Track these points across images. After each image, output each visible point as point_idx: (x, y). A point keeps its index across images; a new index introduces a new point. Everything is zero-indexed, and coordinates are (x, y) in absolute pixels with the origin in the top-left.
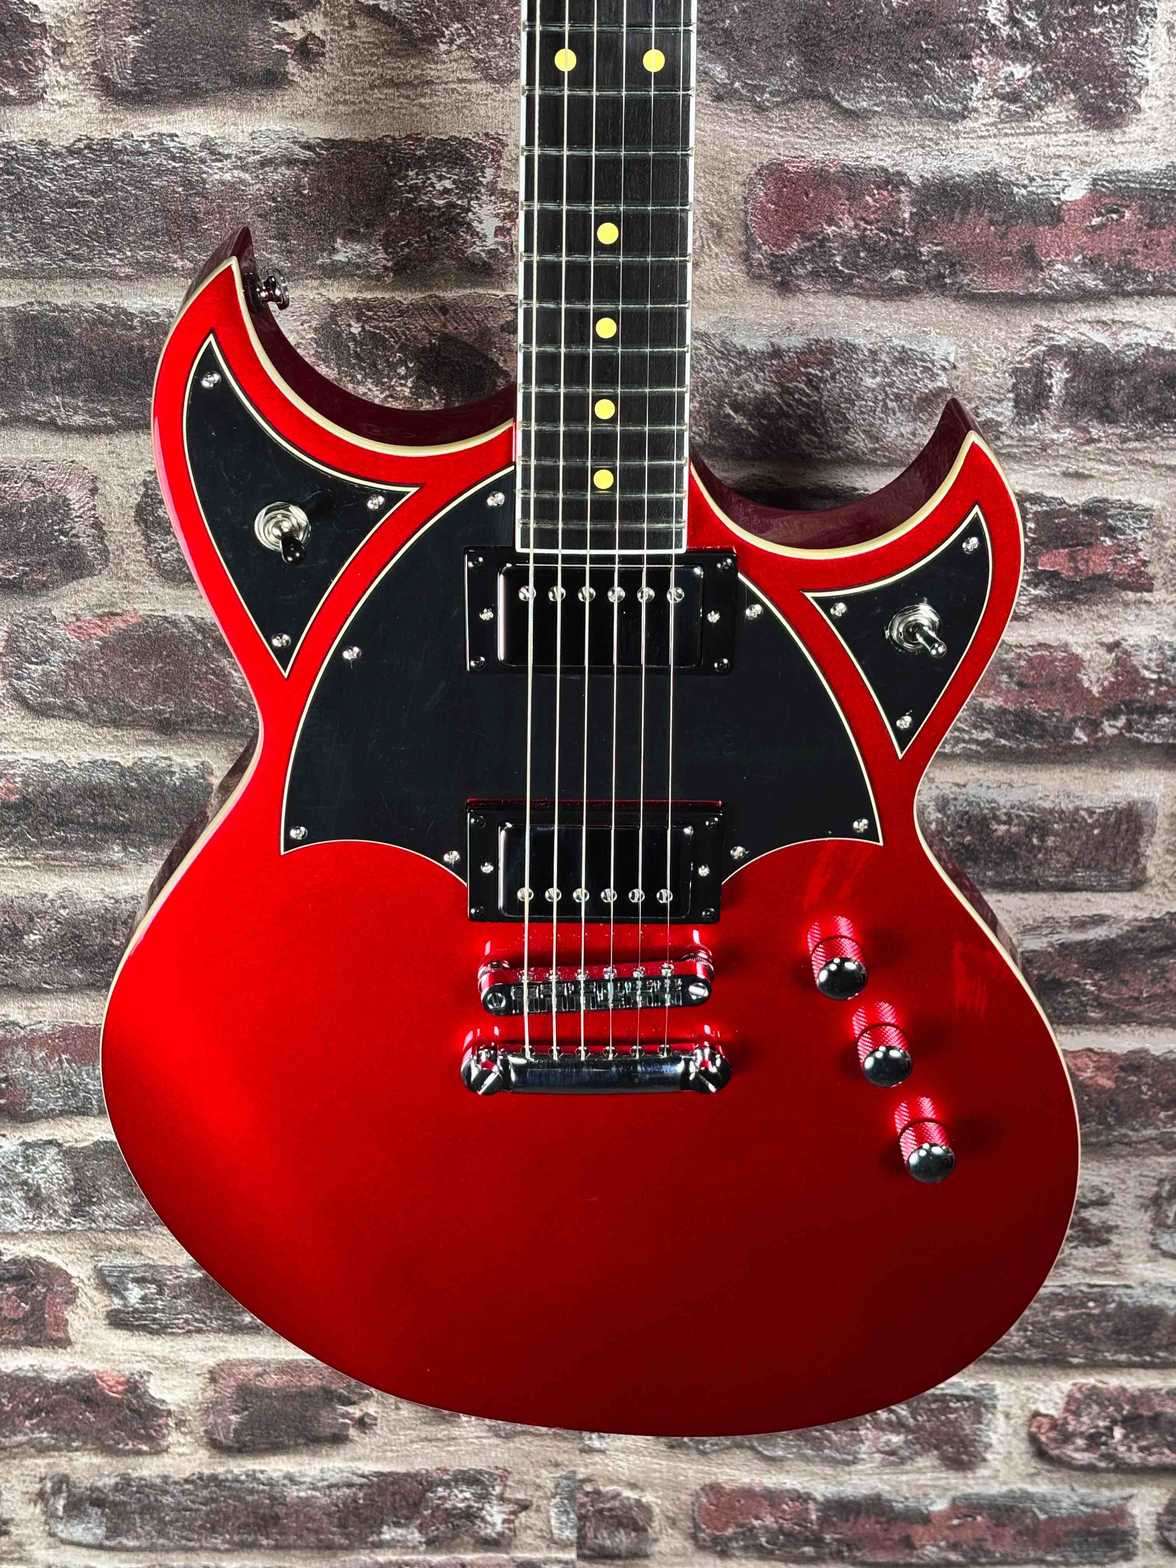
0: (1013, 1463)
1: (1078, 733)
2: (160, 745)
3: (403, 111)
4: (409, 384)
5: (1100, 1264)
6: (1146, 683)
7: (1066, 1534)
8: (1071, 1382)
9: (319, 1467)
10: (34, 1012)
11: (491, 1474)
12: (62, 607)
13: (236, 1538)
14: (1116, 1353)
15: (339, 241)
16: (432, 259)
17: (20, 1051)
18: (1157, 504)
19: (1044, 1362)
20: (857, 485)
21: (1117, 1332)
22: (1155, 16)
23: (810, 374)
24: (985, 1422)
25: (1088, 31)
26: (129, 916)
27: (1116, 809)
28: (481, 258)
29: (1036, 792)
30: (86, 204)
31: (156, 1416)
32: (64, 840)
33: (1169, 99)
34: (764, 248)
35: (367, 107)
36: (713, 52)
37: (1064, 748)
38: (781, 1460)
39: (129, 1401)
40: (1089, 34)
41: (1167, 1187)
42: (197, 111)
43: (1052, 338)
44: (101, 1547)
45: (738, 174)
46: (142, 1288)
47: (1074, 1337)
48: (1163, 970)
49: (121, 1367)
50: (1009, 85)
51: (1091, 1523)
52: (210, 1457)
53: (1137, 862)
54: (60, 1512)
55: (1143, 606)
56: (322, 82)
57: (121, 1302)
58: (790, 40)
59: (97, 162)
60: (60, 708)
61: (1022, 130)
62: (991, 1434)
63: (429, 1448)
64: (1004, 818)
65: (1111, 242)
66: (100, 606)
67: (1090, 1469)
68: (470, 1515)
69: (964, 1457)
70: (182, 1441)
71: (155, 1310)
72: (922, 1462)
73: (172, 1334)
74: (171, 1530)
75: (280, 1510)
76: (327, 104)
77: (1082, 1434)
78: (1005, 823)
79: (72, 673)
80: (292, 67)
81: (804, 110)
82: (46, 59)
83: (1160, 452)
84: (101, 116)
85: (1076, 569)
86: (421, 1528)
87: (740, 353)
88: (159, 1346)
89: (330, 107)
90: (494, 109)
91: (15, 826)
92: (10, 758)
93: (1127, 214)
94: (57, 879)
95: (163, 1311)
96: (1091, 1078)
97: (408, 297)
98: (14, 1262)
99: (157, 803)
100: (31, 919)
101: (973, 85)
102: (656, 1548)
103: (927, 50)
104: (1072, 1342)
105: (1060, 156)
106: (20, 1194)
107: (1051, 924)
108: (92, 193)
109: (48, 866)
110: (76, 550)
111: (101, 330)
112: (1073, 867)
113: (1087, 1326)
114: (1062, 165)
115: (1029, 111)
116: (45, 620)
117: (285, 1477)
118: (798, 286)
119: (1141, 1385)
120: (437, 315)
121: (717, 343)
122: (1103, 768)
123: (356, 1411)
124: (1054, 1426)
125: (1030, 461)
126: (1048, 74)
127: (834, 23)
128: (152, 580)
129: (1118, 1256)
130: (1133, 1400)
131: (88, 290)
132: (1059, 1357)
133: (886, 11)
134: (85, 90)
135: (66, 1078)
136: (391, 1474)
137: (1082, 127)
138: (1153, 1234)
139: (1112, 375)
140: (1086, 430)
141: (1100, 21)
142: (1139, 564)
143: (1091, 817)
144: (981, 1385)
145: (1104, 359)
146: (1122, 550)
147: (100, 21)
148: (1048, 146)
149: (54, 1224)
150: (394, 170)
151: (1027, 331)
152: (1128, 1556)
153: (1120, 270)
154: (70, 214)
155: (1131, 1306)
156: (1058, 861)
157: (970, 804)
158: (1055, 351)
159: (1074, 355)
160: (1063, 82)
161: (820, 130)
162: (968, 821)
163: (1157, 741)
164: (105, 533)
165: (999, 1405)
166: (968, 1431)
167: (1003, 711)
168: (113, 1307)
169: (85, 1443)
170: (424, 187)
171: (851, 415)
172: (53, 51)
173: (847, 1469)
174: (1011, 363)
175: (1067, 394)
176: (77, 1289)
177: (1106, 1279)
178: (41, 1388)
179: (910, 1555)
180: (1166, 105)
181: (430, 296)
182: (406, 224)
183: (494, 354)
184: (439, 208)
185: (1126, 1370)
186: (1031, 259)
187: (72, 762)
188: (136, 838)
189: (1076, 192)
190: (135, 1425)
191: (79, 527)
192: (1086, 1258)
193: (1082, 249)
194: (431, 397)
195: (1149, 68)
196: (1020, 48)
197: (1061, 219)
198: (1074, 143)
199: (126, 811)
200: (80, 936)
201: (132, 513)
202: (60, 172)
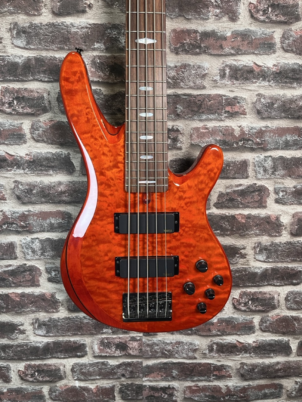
0: (230, 310)
1: (235, 145)
2: (60, 149)
3: (107, 18)
4: (108, 73)
5: (245, 263)
6: (246, 134)
7: (241, 327)
8: (240, 290)
10: (35, 208)
12: (42, 119)
13: (73, 333)
14: (249, 283)
15: (95, 43)
16: (113, 47)
17: (31, 217)
18: (247, 97)
19: (235, 286)
21: (249, 278)
23: (182, 70)
26: (54, 186)
27: (242, 161)
28: (121, 47)
30: (49, 35)
31: (57, 303)
32: (41, 170)
34: (173, 46)
35: (101, 17)
37: (232, 148)
39: (52, 299)
40: (230, 4)
41: (257, 245)
42: (70, 17)
43: (226, 63)
44: (45, 336)
45: (168, 32)
46: (55, 272)
48: (253, 196)
49: (50, 291)
50: (216, 13)
51: (246, 325)
52: (68, 313)
53: (247, 172)
54: (36, 328)
55: (245, 118)
56: (93, 12)
57: (51, 276)
58: (177, 6)
59: (51, 27)
60: (41, 140)
61: (219, 22)
65: (236, 44)
66: (49, 119)
67: (245, 311)
70: (62, 309)
71: (57, 277)
73: (61, 283)
74: (60, 331)
75: (82, 325)
77: (243, 303)
79: (44, 133)
80: (87, 9)
81: (180, 19)
82: (42, 7)
83: (247, 87)
84: (52, 18)
85: (232, 110)
86: (111, 329)
87: (169, 67)
88: (58, 286)
89: (94, 17)
90: (124, 18)
91: (32, 166)
92: (31, 151)
93: (238, 39)
94: (39, 178)
96: (241, 220)
97: (108, 55)
98: (29, 266)
99: (59, 161)
100: (34, 187)
101: (209, 13)
103: (201, 7)
104: (240, 281)
105: (226, 27)
106: (30, 250)
107: (231, 186)
108: (50, 33)
109: (38, 175)
110: (45, 107)
111: (51, 61)
112: (235, 173)
113: (243, 277)
114: (226, 29)
115: (220, 18)
116: (39, 122)
117: (83, 317)
118: (179, 53)
119: (254, 291)
120: (113, 59)
122: (240, 152)
124: (237, 301)
125: (223, 88)
126: (223, 12)
128: (59, 113)
129: (248, 261)
130: (253, 295)
131: (49, 53)
132: (238, 285)
134: (49, 13)
135: (40, 223)
137: (229, 22)
138: (254, 255)
139: (237, 71)
140: (233, 82)
142: (244, 109)
143: (238, 163)
145: (236, 67)
146: (241, 107)
148: (224, 25)
149: (37, 257)
150: (106, 30)
151: (221, 61)
152: (254, 332)
153: (238, 49)
154: (46, 37)
155: (251, 272)
156: (232, 172)
158: (227, 66)
159: (230, 67)
160: (225, 13)
161: (182, 22)
163: (249, 146)
164: (51, 103)
167: (221, 140)
168: (49, 277)
169: (42, 310)
170: (111, 33)
171: (190, 79)
172: (44, 6)
174: (219, 68)
175: (229, 74)
176: (41, 273)
177: (246, 266)
178: (33, 297)
179: (210, 333)
180: (244, 18)
181: (112, 55)
182: (108, 40)
184: (114, 37)
185: (251, 288)
186: (221, 47)
187: (43, 152)
188: (55, 169)
189: (229, 34)
190: (53, 305)
191: (46, 102)
192: (242, 262)
193: (231, 45)
194: (112, 75)
195: (240, 11)
196: (218, 7)
197: (226, 40)
198: (228, 25)
199: (53, 163)
200: (44, 191)
201: (56, 99)
202: (44, 29)
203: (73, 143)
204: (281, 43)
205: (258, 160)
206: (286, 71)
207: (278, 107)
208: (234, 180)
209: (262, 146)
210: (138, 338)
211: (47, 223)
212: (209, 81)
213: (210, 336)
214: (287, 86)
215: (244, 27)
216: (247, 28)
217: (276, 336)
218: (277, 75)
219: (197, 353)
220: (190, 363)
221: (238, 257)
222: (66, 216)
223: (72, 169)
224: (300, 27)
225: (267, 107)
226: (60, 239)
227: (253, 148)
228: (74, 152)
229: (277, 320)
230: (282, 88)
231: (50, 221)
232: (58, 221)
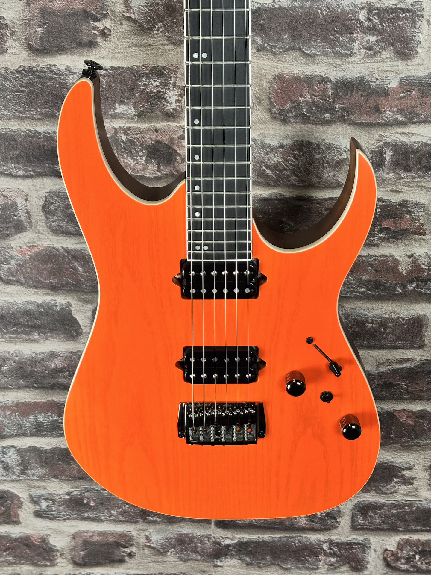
0: (378, 569)
1: (398, 289)
2: (52, 295)
3: (141, 56)
4: (144, 159)
5: (410, 492)
6: (423, 270)
8: (399, 537)
9: (114, 572)
10: (6, 397)
12: (15, 244)
14: (416, 526)
15: (117, 105)
16: (152, 112)
18: (427, 202)
19: (388, 530)
20: (313, 195)
21: (417, 518)
22: (423, 17)
23: (295, 154)
24: (367, 553)
25: (397, 23)
26: (41, 360)
27: (413, 318)
28: (170, 111)
29: (382, 311)
30: (23, 91)
31: (53, 551)
32: (16, 331)
33: (428, 49)
34: (277, 106)
35: (127, 54)
36: (257, 33)
37: (393, 294)
38: (290, 569)
39: (43, 546)
40: (398, 24)
42: (64, 56)
43: (386, 140)
45: (266, 79)
46: (47, 502)
47: (400, 520)
49: (39, 532)
50: (368, 44)
52: (73, 568)
53: (421, 338)
55: (422, 241)
56: (110, 45)
57: (39, 507)
58: (285, 28)
59: (27, 76)
60: (14, 281)
61: (373, 61)
62: (369, 558)
63: (156, 565)
64: (370, 321)
65: (407, 103)
66: (29, 243)
67: (407, 571)
69: (359, 567)
70: (62, 561)
72: (343, 569)
73: (58, 520)
76: (112, 53)
77: (404, 557)
78: (371, 323)
79: (19, 268)
80: (99, 39)
81: (291, 54)
82: (8, 37)
83: (427, 183)
84: (28, 58)
85: (396, 227)
87: (268, 146)
88: (54, 524)
89: (113, 55)
90: (175, 55)
93: (414, 92)
94: (14, 346)
95: (55, 511)
96: (405, 421)
97: (143, 126)
99: (51, 317)
100: (4, 361)
101: (354, 44)
103: (337, 31)
104: (399, 522)
105: (388, 71)
106: (1, 466)
107: (389, 361)
108: (25, 87)
109: (10, 341)
110: (20, 222)
111: (29, 139)
112: (397, 339)
113: (405, 516)
114: (388, 74)
115: (376, 54)
116: (9, 248)
118: (290, 121)
119: (426, 538)
120: (154, 133)
121: (259, 142)
122: (408, 302)
123: (128, 550)
124: (393, 555)
126: (383, 40)
127: (302, 21)
128: (48, 233)
129: (416, 489)
130: (423, 544)
131: (24, 124)
132: (395, 528)
133: (321, 16)
134: (22, 48)
135: (18, 422)
137: (396, 60)
138: (429, 481)
139: (409, 153)
140: (399, 174)
141: (402, 19)
142: (420, 225)
143: (403, 321)
144: (365, 539)
145: (406, 147)
146: (414, 220)
147: (28, 23)
148: (383, 67)
149: (14, 477)
150: (138, 78)
151: (376, 136)
153: (411, 114)
154: (17, 95)
155: (422, 508)
156: (391, 338)
157: (357, 316)
158: (387, 144)
159: (394, 146)
160: (388, 43)
161: (297, 61)
162: (357, 322)
163: (428, 292)
164: (31, 215)
165: (372, 546)
166: (360, 557)
167: (369, 281)
168: (36, 509)
169: (26, 561)
170: (149, 84)
171: (310, 169)
172: (10, 34)
173: (314, 571)
174: (370, 149)
175: (392, 160)
176: (23, 502)
177: (412, 498)
178: (10, 540)
180: (427, 51)
181: (151, 126)
182: (142, 98)
183: (175, 147)
184: (154, 93)
185: (420, 533)
186: (377, 109)
187: (19, 302)
188: (43, 330)
189: (394, 84)
190: (45, 555)
191: (21, 213)
192: (404, 490)
193: (397, 106)
194: (152, 164)
195: (421, 37)
196: (372, 30)
197: (388, 95)
198: (393, 66)
199: (40, 320)
200: (23, 368)
201: (41, 208)
202: (13, 80)
203: (75, 286)
208: (394, 351)
211: (30, 422)
215: (428, 69)
221: (396, 483)
223: (75, 331)
226: (55, 448)
228: (80, 301)
231: (36, 419)
232: (51, 418)
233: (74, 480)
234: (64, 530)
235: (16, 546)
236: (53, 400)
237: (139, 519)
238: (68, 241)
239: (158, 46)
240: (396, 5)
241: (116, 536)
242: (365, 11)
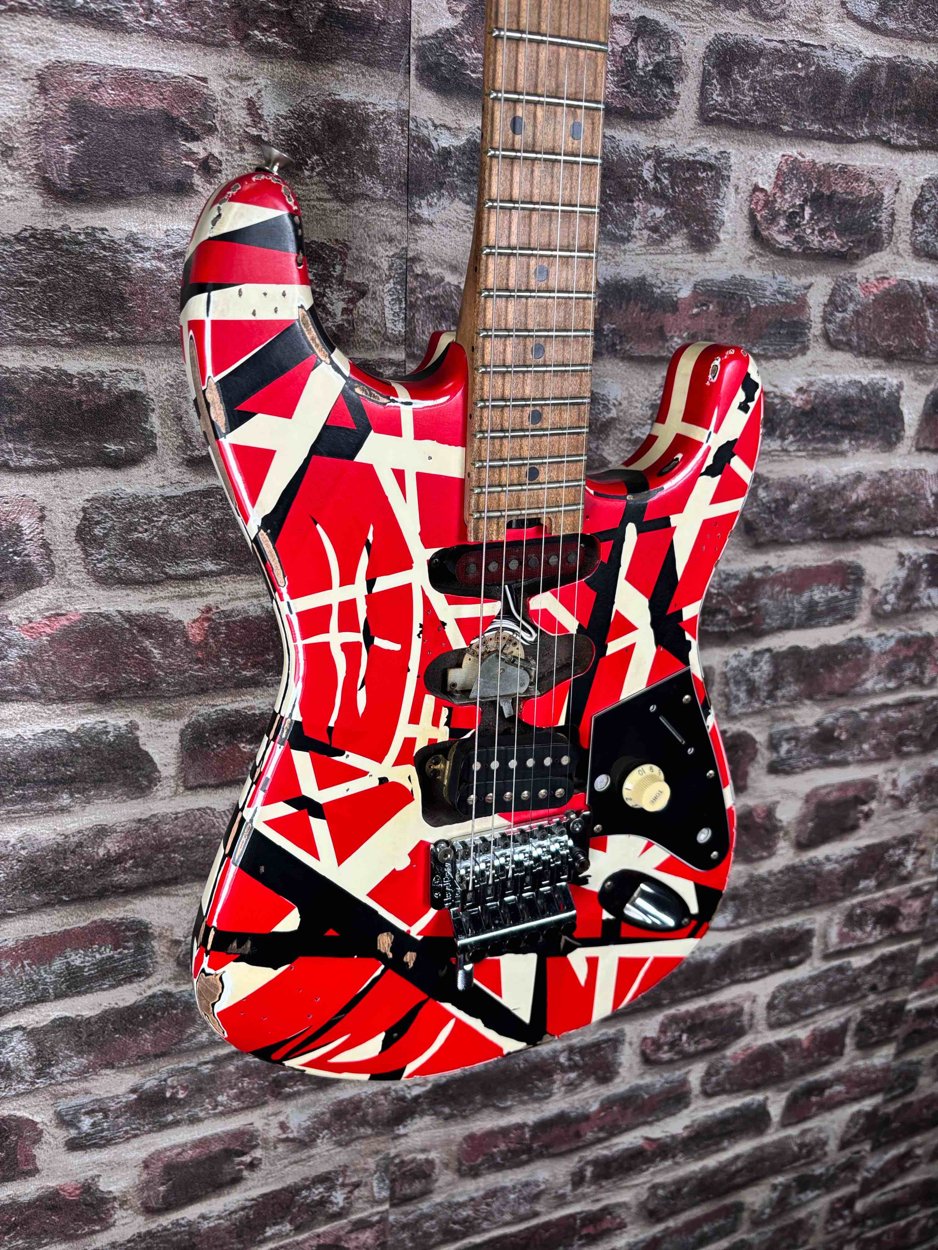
0: (633, 1071)
2: (97, 712)
7: (658, 1103)
8: (663, 1015)
9: (223, 1203)
11: (336, 1172)
12: (17, 613)
14: (685, 992)
19: (650, 1008)
21: (686, 980)
22: (729, 180)
24: (619, 1051)
25: (695, 188)
26: (77, 847)
30: (32, 284)
31: (105, 1203)
32: (23, 797)
33: (734, 235)
38: (509, 1107)
39: (85, 1199)
40: (695, 190)
42: (123, 211)
46: (92, 1117)
47: (666, 989)
49: (78, 1177)
50: (653, 221)
51: (669, 1092)
52: (146, 1220)
57: (76, 1132)
59: (40, 249)
60: (17, 693)
61: (659, 251)
62: (622, 1057)
63: (296, 1168)
65: (701, 324)
66: (48, 609)
67: (671, 1062)
68: (323, 1202)
69: (608, 1075)
70: (125, 1215)
71: (102, 1131)
72: (586, 1084)
73: (116, 1144)
75: (196, 1240)
77: (667, 1043)
79: (26, 665)
80: (197, 180)
84: (44, 211)
86: (291, 1221)
88: (105, 1155)
90: (342, 221)
93: (711, 307)
94: (17, 828)
95: (108, 1130)
99: (96, 757)
101: (634, 220)
102: (437, 1185)
103: (609, 195)
104: (665, 992)
105: (678, 269)
108: (36, 275)
109: (10, 818)
110: (27, 566)
111: (46, 388)
113: (671, 981)
114: (679, 275)
115: (663, 238)
116: (3, 624)
117: (199, 1217)
119: (697, 1006)
123: (247, 1159)
124: (653, 1043)
126: (673, 215)
128: (90, 586)
130: (693, 1016)
131: (34, 355)
134: (29, 188)
135: (27, 978)
136: (271, 1192)
137: (690, 251)
141: (701, 182)
144: (618, 1031)
147: (42, 131)
148: (672, 262)
149: (22, 1087)
151: (659, 380)
152: (687, 1105)
154: (18, 291)
160: (681, 221)
164: (51, 551)
165: (627, 1039)
166: (610, 1059)
168: (71, 1136)
169: (52, 1238)
173: (547, 1101)
176: (42, 1131)
178: (16, 1210)
179: (579, 1142)
185: (689, 1001)
186: (662, 334)
187: (28, 735)
188: (78, 785)
189: (685, 293)
190: (89, 1214)
191: (30, 548)
193: (688, 328)
195: (726, 214)
196: (660, 197)
197: (677, 310)
198: (685, 261)
199: (73, 767)
200: (37, 869)
201: (73, 534)
202: (9, 256)
203: (146, 687)
204: (826, 319)
205: (734, 663)
206: (827, 405)
207: (800, 511)
209: (750, 624)
210: (376, 1218)
211: (53, 972)
212: (620, 441)
213: (578, 1149)
214: (826, 450)
215: (731, 268)
216: (737, 272)
217: (738, 1097)
218: (804, 420)
219: (542, 1201)
220: (520, 1231)
222: (128, 933)
223: (145, 776)
224: (878, 269)
225: (771, 512)
226: (106, 1011)
227: (725, 632)
228: (154, 717)
229: (743, 1061)
230: (814, 455)
231: (68, 963)
232: (98, 956)
233: (146, 1062)
234: (128, 1157)
235: (29, 1217)
236: (102, 920)
237: (268, 1097)
238: (131, 598)
239: (313, 203)
240: (694, 155)
241: (226, 1139)
242: (650, 163)
